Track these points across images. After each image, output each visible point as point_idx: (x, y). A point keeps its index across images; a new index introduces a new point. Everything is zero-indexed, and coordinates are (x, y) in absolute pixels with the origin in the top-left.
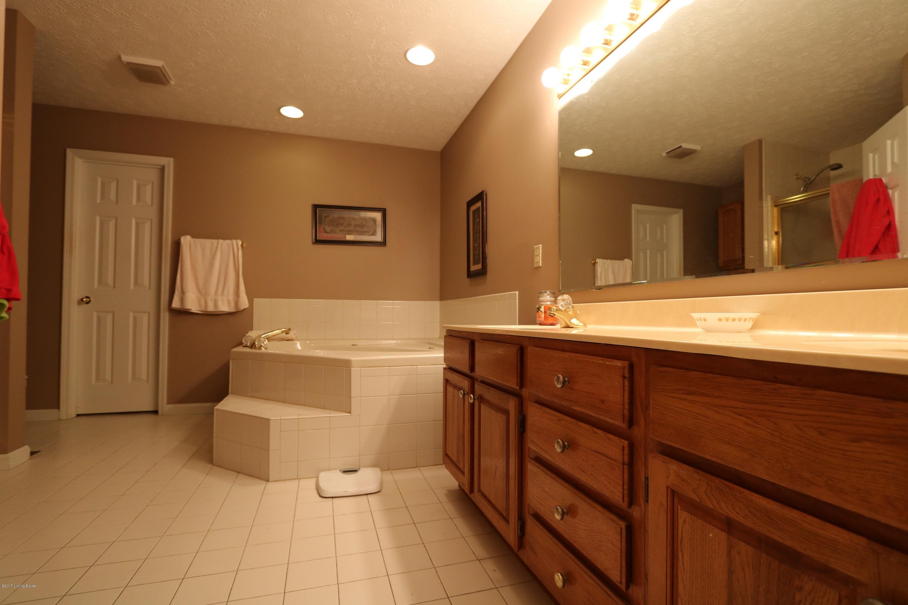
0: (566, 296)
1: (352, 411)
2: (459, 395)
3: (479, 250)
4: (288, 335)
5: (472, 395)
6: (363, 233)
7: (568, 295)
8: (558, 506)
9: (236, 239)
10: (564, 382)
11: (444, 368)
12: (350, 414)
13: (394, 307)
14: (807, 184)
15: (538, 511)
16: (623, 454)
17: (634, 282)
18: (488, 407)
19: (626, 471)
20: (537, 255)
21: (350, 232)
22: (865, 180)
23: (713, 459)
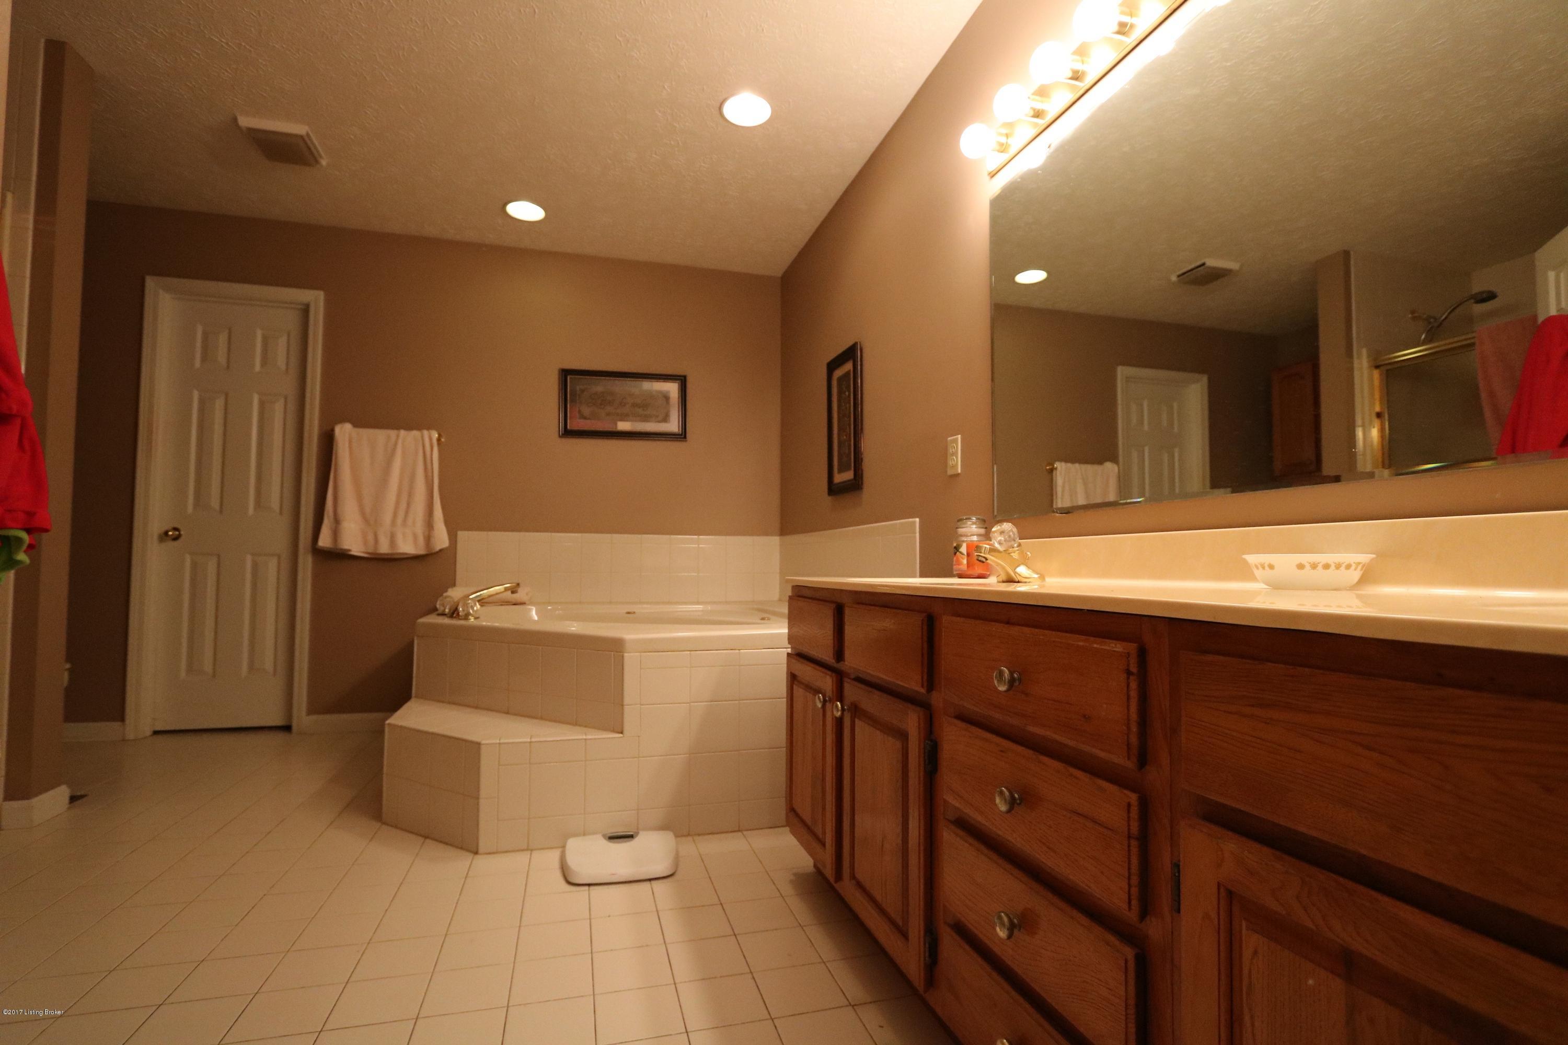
0: (1007, 526)
1: (625, 732)
2: (814, 703)
3: (850, 445)
4: (515, 595)
5: (838, 703)
6: (646, 418)
7: (1010, 524)
8: (1003, 912)
9: (428, 429)
10: (1012, 682)
11: (788, 654)
12: (621, 735)
13: (701, 546)
14: (1431, 328)
15: (963, 919)
16: (1129, 817)
17: (1120, 500)
18: (869, 724)
19: (1135, 850)
20: (953, 454)
21: (624, 418)
22: (1541, 319)
23: (1313, 833)
